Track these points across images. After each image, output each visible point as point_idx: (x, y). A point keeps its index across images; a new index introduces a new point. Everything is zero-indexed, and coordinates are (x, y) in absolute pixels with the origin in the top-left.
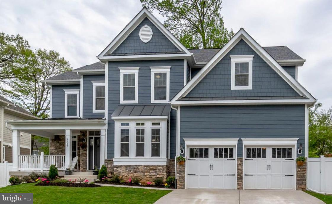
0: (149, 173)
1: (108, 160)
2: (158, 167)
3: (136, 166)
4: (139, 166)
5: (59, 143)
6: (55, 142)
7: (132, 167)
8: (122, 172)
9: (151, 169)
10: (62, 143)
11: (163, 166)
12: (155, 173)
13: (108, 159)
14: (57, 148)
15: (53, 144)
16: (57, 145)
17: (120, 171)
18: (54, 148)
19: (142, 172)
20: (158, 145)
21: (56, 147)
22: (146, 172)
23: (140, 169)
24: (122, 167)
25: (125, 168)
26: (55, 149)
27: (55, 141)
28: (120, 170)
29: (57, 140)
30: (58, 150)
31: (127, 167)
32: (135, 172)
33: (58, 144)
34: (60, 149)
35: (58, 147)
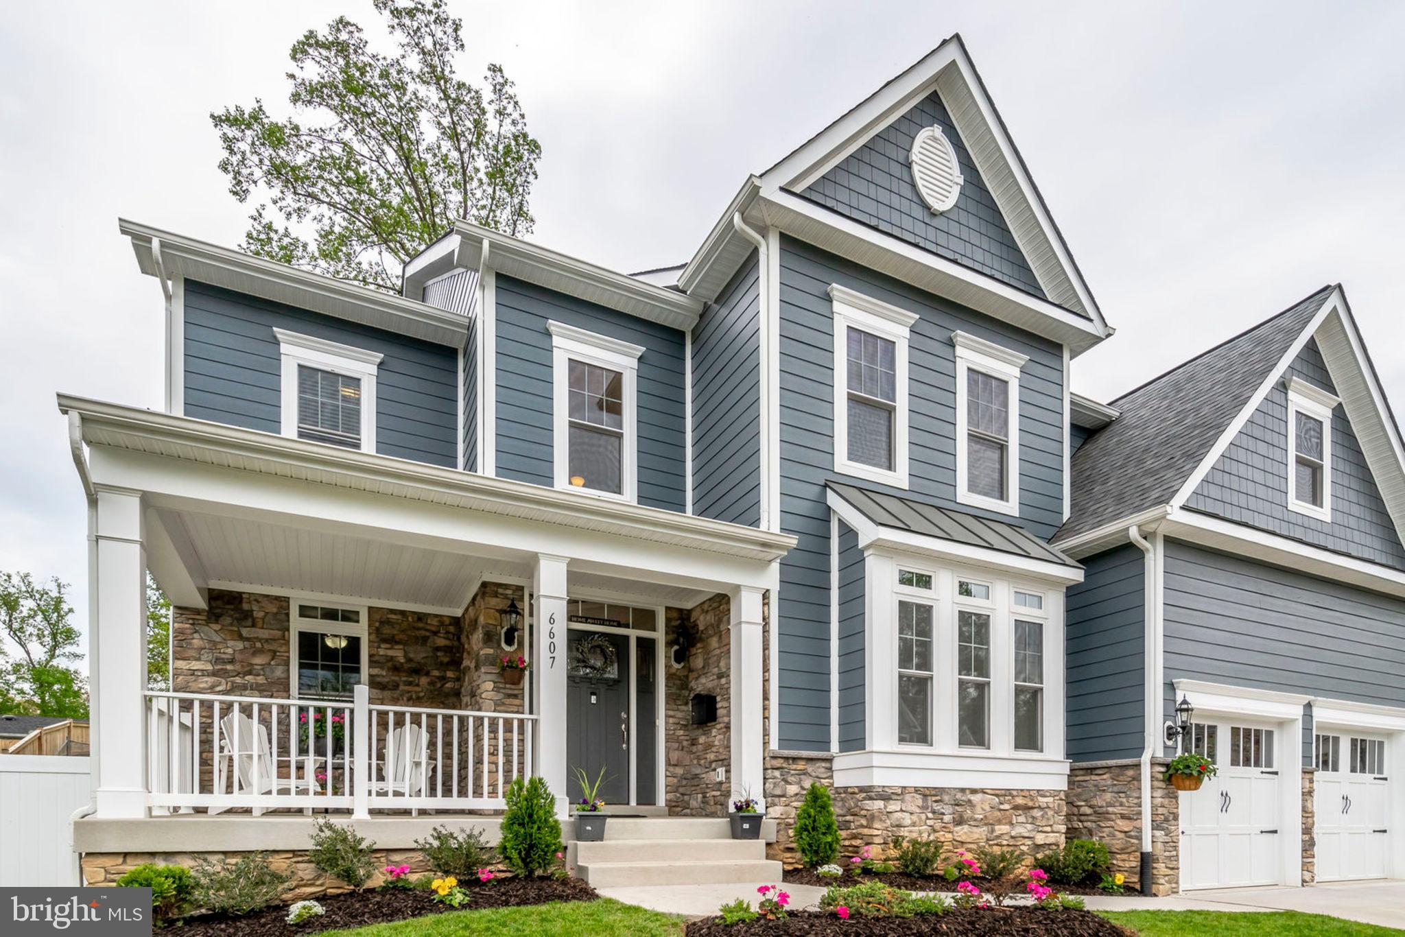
0: (1011, 824)
1: (786, 759)
2: (1040, 799)
3: (963, 790)
4: (974, 791)
5: (241, 637)
6: (212, 631)
7: (946, 798)
8: (908, 821)
9: (1016, 808)
10: (259, 640)
11: (1054, 793)
12: (1029, 827)
13: (786, 753)
14: (229, 667)
15: (197, 642)
16: (230, 651)
17: (899, 815)
18: (209, 667)
19: (985, 821)
20: (1036, 694)
21: (218, 660)
22: (999, 822)
23: (978, 810)
24: (908, 797)
25: (920, 802)
26: (214, 674)
27: (217, 627)
28: (902, 810)
29: (228, 620)
30: (238, 680)
31: (926, 793)
32: (959, 821)
33: (240, 645)
34: (250, 673)
35: (232, 661)
